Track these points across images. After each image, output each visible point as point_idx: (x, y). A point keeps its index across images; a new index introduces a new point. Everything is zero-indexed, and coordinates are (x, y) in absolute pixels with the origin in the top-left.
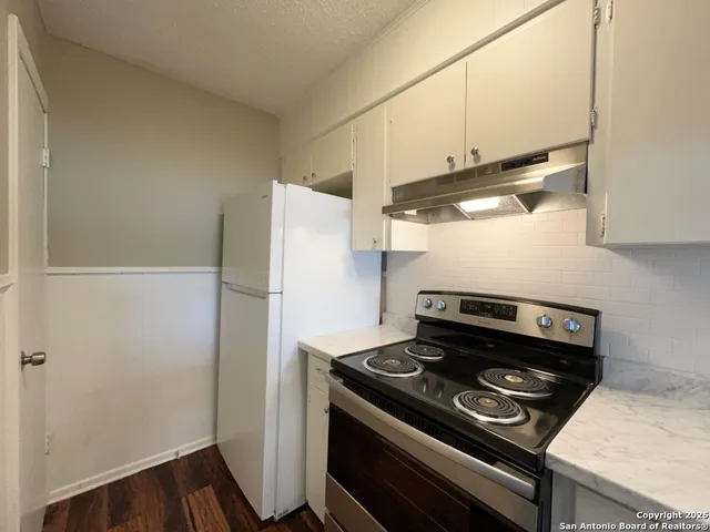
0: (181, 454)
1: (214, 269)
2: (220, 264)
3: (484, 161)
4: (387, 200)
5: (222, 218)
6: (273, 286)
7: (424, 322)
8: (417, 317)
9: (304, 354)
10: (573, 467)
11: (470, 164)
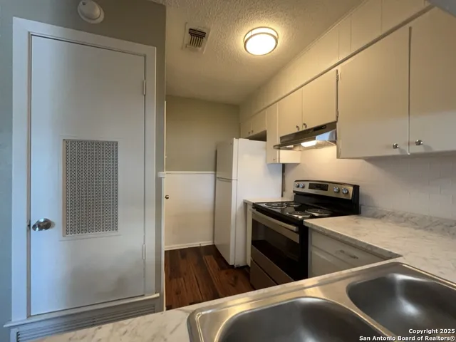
0: (202, 245)
1: (213, 172)
2: (215, 170)
3: (308, 128)
4: (278, 142)
5: (216, 152)
6: (234, 177)
7: (297, 194)
8: (294, 192)
9: (246, 204)
10: (317, 227)
11: (304, 129)
